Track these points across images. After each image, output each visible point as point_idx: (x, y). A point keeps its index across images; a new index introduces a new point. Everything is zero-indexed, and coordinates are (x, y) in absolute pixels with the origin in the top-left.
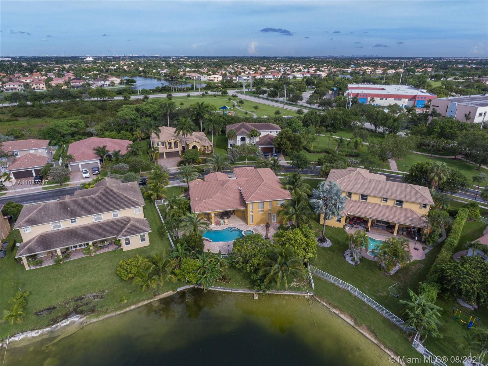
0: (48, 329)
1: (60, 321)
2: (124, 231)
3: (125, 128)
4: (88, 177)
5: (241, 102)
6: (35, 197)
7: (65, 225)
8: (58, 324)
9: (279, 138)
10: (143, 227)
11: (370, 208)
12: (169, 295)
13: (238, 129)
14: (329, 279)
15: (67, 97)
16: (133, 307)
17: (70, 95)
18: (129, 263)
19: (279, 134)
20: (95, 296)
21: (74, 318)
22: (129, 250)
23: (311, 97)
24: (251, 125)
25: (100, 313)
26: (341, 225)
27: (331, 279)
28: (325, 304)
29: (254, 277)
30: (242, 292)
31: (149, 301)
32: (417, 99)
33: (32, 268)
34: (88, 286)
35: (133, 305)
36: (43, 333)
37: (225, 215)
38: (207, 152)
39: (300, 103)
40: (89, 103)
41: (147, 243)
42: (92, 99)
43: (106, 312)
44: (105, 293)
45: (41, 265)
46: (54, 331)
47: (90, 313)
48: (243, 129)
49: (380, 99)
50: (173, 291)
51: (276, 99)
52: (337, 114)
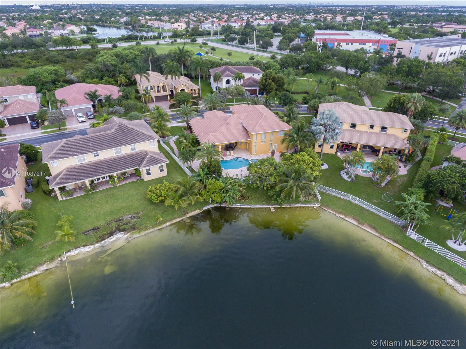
0: (98, 244)
1: (107, 238)
2: (144, 162)
3: (107, 75)
4: (84, 122)
5: (213, 49)
6: (39, 141)
7: (89, 158)
8: (106, 240)
9: (264, 80)
10: (161, 158)
11: (359, 135)
12: (197, 213)
13: (223, 72)
14: (331, 193)
15: (31, 46)
16: (168, 224)
17: (33, 44)
18: (158, 188)
19: (263, 76)
20: (132, 217)
21: (119, 235)
22: (150, 180)
23: (280, 43)
24: (234, 68)
25: (140, 230)
26: (333, 151)
27: (334, 192)
28: (331, 211)
29: (271, 193)
30: (260, 207)
31: (181, 219)
32: (380, 43)
33: (64, 199)
34: (123, 210)
35: (168, 222)
36: (94, 248)
37: (230, 147)
38: (194, 96)
39: (270, 49)
40: (55, 52)
41: (165, 173)
42: (57, 48)
43: (146, 229)
44: (140, 215)
45: (72, 196)
46: (104, 245)
47: (132, 230)
48: (228, 72)
49: (346, 44)
50: (200, 210)
51: (246, 46)
52: (312, 57)
